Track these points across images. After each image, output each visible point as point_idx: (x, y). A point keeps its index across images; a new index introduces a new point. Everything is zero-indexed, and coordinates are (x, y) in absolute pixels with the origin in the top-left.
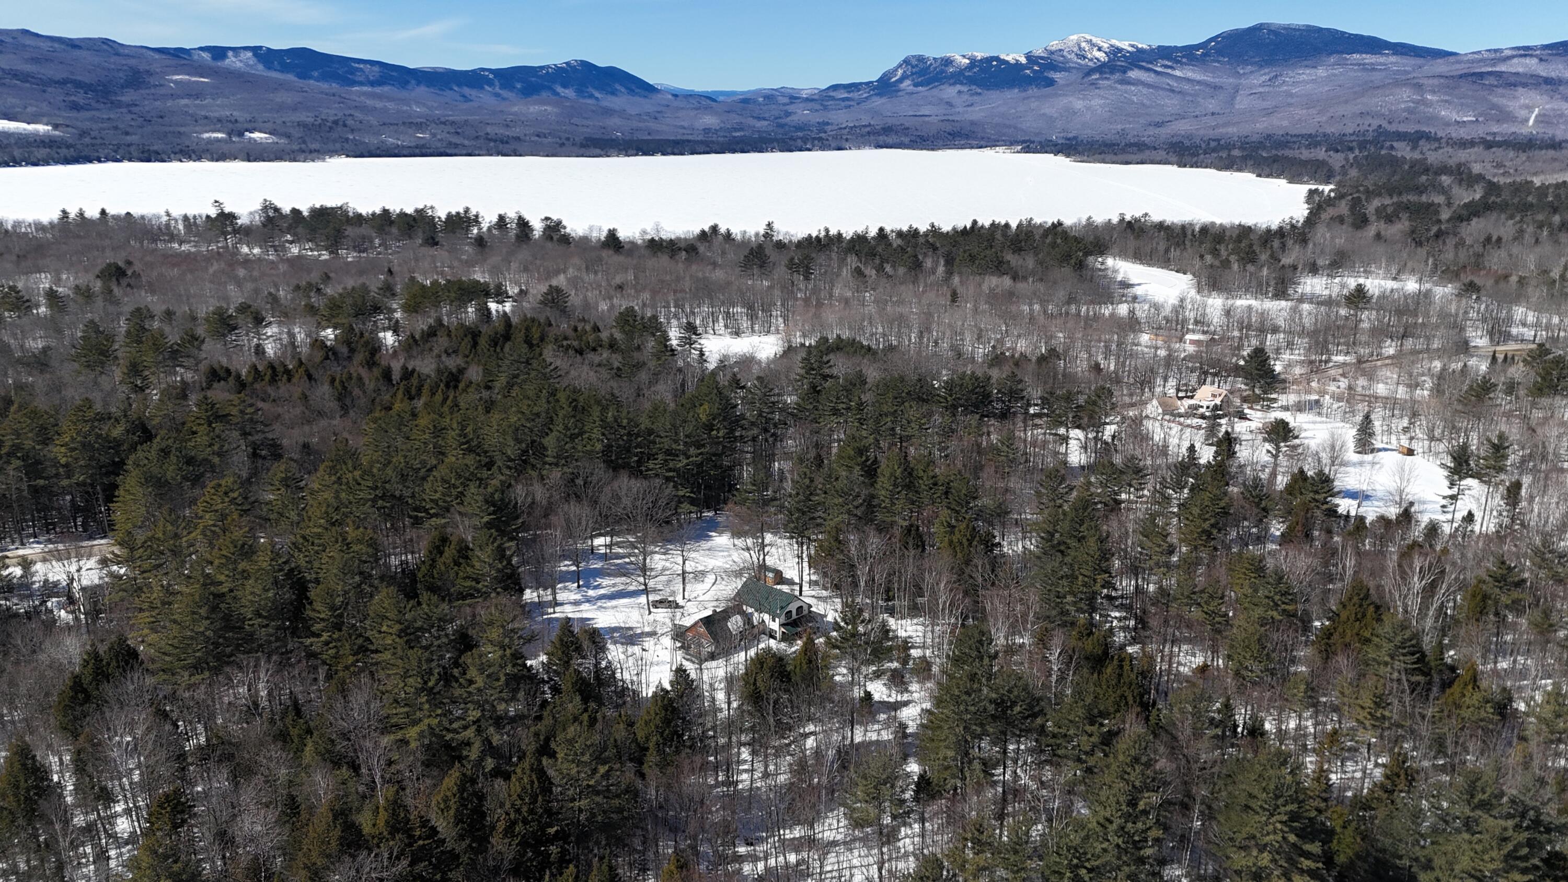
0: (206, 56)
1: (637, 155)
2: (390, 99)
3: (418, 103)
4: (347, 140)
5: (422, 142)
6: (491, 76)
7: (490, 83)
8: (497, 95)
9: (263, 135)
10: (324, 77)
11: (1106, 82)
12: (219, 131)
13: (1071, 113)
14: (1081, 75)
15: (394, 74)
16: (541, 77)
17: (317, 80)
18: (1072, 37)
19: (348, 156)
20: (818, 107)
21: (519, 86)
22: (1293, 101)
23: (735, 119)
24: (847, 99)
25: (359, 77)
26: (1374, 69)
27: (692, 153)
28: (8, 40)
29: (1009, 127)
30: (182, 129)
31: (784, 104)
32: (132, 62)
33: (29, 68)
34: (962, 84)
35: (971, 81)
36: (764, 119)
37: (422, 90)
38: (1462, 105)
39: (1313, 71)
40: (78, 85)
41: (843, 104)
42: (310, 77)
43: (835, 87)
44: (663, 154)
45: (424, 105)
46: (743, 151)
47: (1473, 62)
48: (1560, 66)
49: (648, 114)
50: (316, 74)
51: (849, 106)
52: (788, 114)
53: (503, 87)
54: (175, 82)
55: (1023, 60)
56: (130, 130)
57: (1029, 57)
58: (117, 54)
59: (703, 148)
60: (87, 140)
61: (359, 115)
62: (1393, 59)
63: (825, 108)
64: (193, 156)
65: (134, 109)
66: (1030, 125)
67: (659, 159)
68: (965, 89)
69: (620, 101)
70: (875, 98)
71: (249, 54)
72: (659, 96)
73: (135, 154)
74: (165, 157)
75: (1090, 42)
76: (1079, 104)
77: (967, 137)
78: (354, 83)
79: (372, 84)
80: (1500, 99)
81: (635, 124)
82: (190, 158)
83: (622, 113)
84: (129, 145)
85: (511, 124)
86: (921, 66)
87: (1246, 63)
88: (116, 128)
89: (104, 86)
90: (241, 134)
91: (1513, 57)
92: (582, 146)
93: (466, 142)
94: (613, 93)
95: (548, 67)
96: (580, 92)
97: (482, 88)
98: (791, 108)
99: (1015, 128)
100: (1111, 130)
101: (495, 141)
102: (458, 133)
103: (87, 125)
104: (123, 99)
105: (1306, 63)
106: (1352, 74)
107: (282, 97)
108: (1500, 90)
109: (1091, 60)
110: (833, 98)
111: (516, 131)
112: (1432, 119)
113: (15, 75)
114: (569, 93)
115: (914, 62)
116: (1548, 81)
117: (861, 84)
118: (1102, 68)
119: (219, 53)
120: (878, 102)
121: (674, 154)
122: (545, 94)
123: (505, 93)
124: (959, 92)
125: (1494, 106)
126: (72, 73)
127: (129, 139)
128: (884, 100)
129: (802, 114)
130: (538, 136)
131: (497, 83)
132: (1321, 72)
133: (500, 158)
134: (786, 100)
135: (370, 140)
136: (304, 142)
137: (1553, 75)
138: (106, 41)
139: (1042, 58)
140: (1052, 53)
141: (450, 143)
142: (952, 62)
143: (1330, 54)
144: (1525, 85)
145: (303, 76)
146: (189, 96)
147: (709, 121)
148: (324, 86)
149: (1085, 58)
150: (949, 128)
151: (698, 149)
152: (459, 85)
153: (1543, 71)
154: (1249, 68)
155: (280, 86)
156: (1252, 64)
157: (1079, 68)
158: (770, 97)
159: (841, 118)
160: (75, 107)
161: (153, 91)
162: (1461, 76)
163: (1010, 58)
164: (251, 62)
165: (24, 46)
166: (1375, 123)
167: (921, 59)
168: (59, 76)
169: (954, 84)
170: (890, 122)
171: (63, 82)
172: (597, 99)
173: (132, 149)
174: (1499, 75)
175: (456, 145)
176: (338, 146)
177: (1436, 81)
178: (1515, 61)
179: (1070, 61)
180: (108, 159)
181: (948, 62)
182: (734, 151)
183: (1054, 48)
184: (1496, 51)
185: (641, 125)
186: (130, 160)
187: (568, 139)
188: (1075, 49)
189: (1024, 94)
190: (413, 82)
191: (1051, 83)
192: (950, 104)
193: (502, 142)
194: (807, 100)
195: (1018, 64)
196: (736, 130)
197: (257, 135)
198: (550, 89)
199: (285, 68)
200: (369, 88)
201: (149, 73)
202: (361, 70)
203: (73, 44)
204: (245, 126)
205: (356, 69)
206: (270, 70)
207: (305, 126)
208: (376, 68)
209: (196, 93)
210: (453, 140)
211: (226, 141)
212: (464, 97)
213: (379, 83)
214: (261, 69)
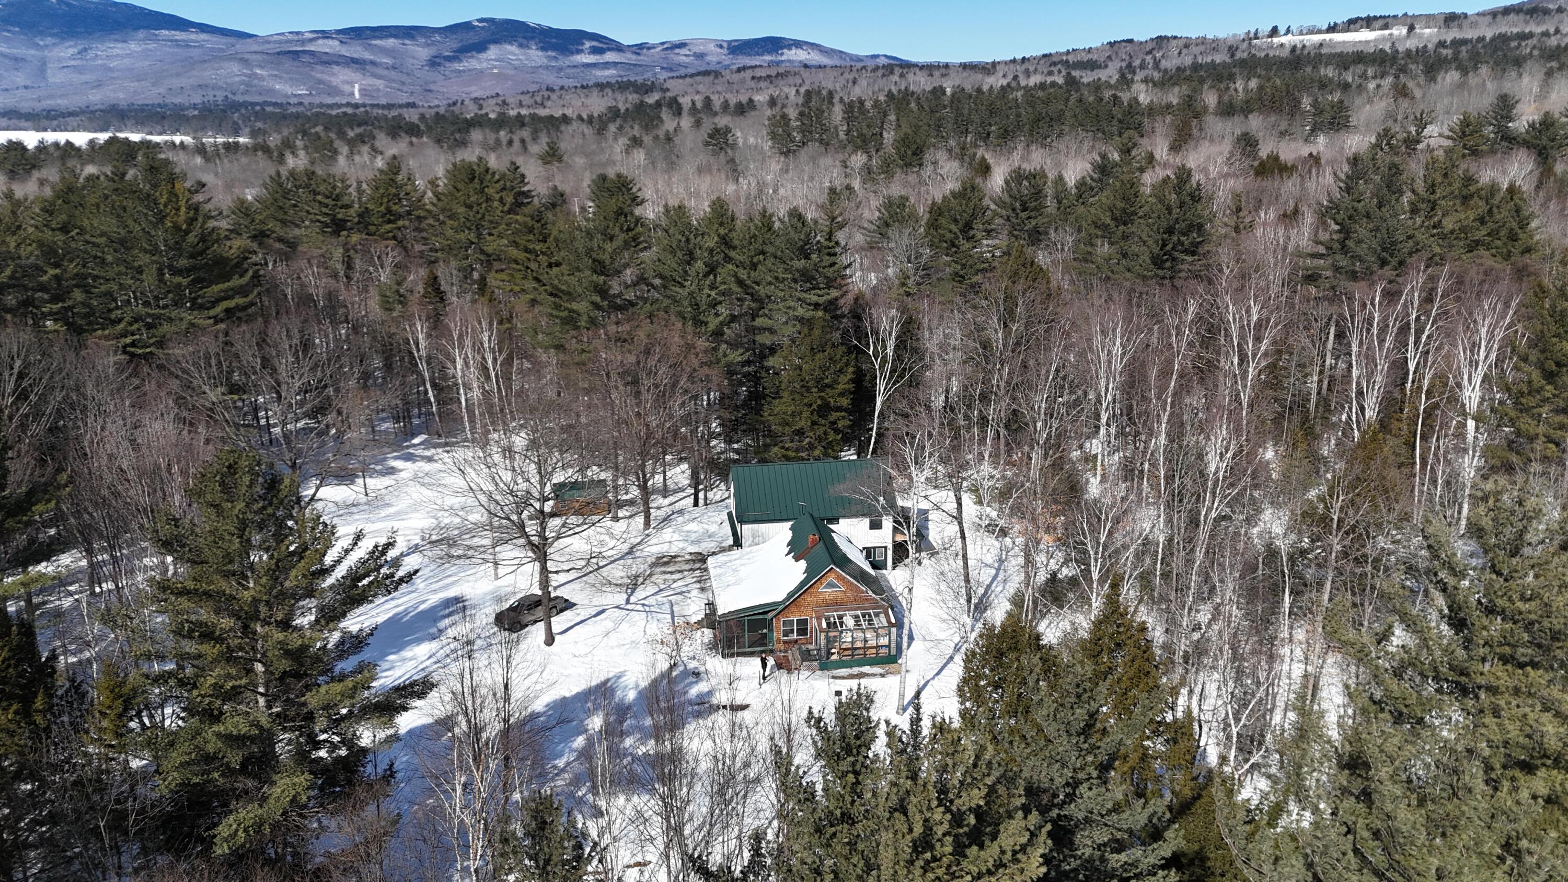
22: (115, 75)
26: (188, 46)
38: (291, 79)
39: (124, 45)
47: (280, 42)
48: (359, 49)
62: (203, 36)
80: (320, 73)
87: (42, 34)
91: (318, 38)
105: (113, 36)
106: (168, 49)
108: (319, 67)
112: (271, 91)
116: (354, 61)
125: (320, 82)
132: (133, 46)
137: (355, 56)
143: (137, 28)
144: (338, 64)
153: (345, 51)
154: (49, 40)
156: (52, 35)
162: (279, 53)
166: (220, 96)
174: (312, 53)
177: (259, 57)
178: (320, 42)
184: (297, 33)
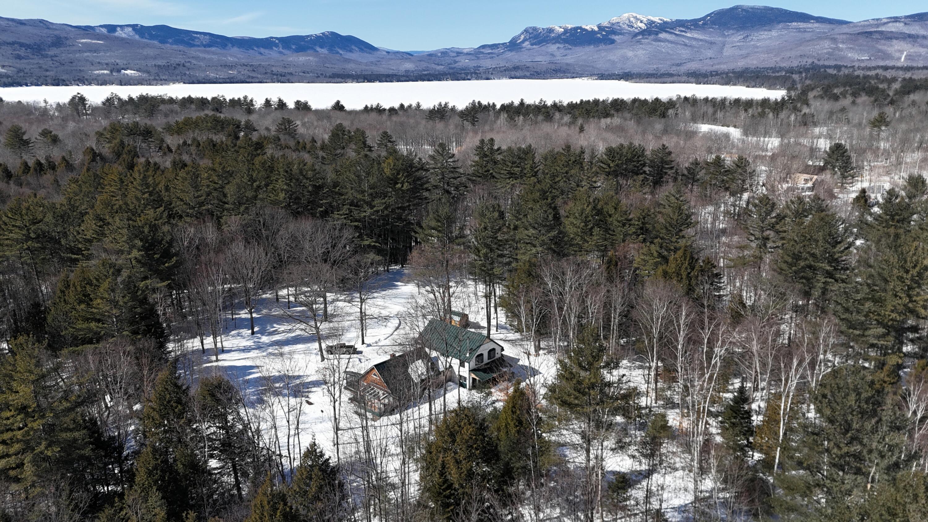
0: (104, 30)
1: (364, 82)
2: (214, 53)
3: (231, 56)
4: (185, 74)
5: (232, 76)
6: (277, 41)
7: (276, 46)
8: (281, 53)
9: (133, 72)
10: (177, 42)
11: (646, 40)
12: (105, 69)
13: (625, 59)
14: (630, 37)
15: (218, 40)
16: (307, 42)
17: (171, 44)
18: (625, 15)
19: (184, 83)
20: (473, 58)
21: (294, 47)
22: (758, 50)
23: (424, 65)
24: (492, 53)
25: (197, 42)
26: (805, 31)
27: (398, 81)
29: (590, 66)
30: (82, 68)
31: (453, 57)
32: (57, 33)
34: (559, 43)
35: (565, 41)
36: (442, 65)
37: (235, 50)
38: (861, 50)
39: (769, 33)
40: (22, 45)
41: (489, 56)
42: (167, 42)
43: (484, 47)
44: (380, 82)
45: (235, 57)
46: (429, 80)
47: (864, 26)
48: (917, 28)
49: (372, 62)
50: (170, 41)
51: (493, 57)
52: (456, 62)
53: (284, 48)
54: (82, 43)
55: (596, 29)
56: (49, 69)
57: (599, 27)
58: (48, 28)
59: (404, 78)
60: (21, 74)
61: (194, 62)
62: (817, 25)
63: (478, 58)
64: (86, 82)
65: (55, 59)
66: (602, 66)
67: (377, 84)
68: (561, 46)
69: (356, 55)
70: (507, 53)
71: (130, 29)
72: (379, 53)
73: (49, 81)
74: (68, 83)
75: (635, 18)
76: (630, 54)
77: (564, 72)
78: (194, 46)
79: (205, 46)
80: (883, 46)
81: (364, 67)
82: (84, 84)
83: (355, 62)
84: (46, 77)
85: (287, 66)
86: (535, 33)
87: (729, 29)
88: (40, 67)
89: (39, 46)
90: (119, 71)
91: (889, 22)
92: (330, 77)
93: (259, 76)
94: (351, 51)
95: (312, 36)
96: (330, 50)
97: (272, 49)
98: (457, 59)
99: (593, 67)
100: (651, 68)
101: (277, 75)
102: (254, 71)
103: (22, 66)
104: (49, 53)
105: (765, 28)
106: (792, 34)
107: (147, 52)
108: (883, 41)
109: (637, 28)
110: (483, 53)
111: (291, 70)
112: (843, 58)
114: (324, 51)
115: (531, 31)
116: (910, 36)
117: (499, 44)
118: (643, 32)
119: (112, 28)
120: (509, 55)
121: (387, 81)
122: (309, 52)
123: (285, 51)
124: (558, 48)
125: (880, 51)
126: (19, 38)
127: (48, 73)
128: (513, 53)
129: (464, 62)
130: (304, 73)
131: (280, 45)
132: (774, 33)
133: (279, 84)
134: (455, 54)
135: (200, 75)
136: (158, 75)
137: (913, 32)
138: (42, 21)
139: (607, 27)
140: (613, 24)
141: (249, 77)
142: (553, 30)
143: (779, 22)
144: (897, 38)
145: (163, 42)
146: (90, 51)
147: (409, 66)
148: (175, 47)
149: (633, 27)
150: (553, 67)
151: (402, 79)
152: (258, 47)
153: (907, 30)
154: (731, 32)
155: (147, 45)
156: (733, 29)
157: (629, 33)
158: (445, 53)
159: (487, 63)
160: (19, 57)
161: (68, 48)
162: (859, 34)
163: (588, 28)
164: (131, 34)
166: (810, 61)
167: (535, 29)
168: (10, 40)
169: (554, 43)
170: (518, 64)
171: (13, 43)
172: (341, 54)
173: (47, 78)
174: (881, 33)
175: (253, 77)
176: (179, 77)
177: (844, 37)
178: (890, 24)
179: (624, 29)
180: (32, 84)
181: (551, 30)
182: (423, 80)
183: (614, 22)
184: (877, 20)
185: (367, 68)
186: (46, 85)
187: (322, 74)
188: (627, 22)
189: (597, 49)
190: (230, 45)
191: (613, 42)
192: (552, 55)
193: (281, 75)
194: (468, 54)
195: (593, 31)
196: (424, 70)
197: (129, 72)
198: (312, 48)
199: (152, 37)
200: (203, 48)
201: (66, 38)
202: (198, 38)
203: (21, 23)
204: (122, 66)
205: (195, 37)
206: (142, 38)
207: (159, 66)
208: (207, 37)
209: (94, 49)
210: (251, 75)
211: (107, 74)
212: (261, 53)
213: (209, 45)
214: (137, 37)
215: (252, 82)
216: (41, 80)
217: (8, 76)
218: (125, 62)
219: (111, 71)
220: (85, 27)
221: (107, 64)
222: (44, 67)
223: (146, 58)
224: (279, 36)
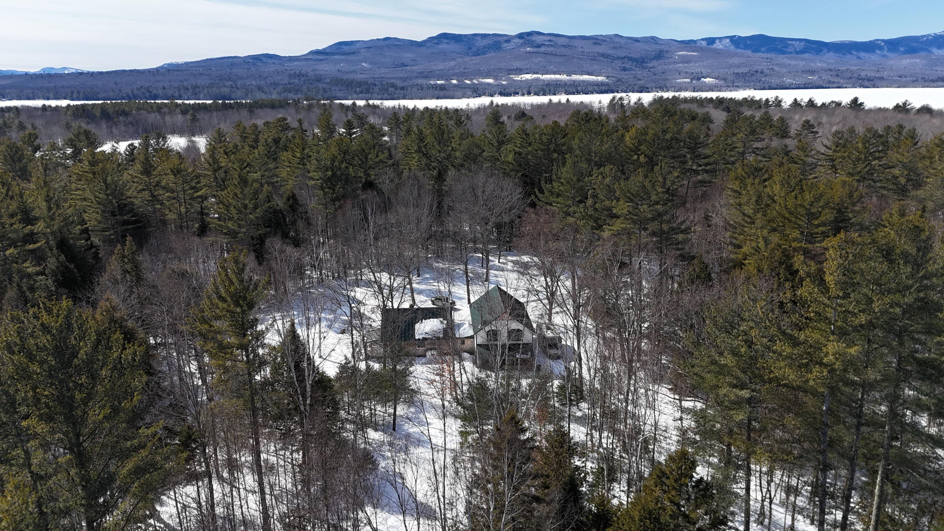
0: (704, 43)
2: (802, 59)
5: (810, 81)
6: (882, 44)
7: (880, 48)
8: (884, 56)
9: (711, 80)
10: (769, 51)
12: (687, 78)
15: (814, 46)
16: (922, 42)
17: (764, 52)
21: (902, 49)
28: (608, 40)
32: (661, 47)
33: (611, 52)
40: (630, 59)
50: (763, 49)
53: (889, 50)
54: (679, 56)
58: (656, 44)
64: (665, 89)
65: (653, 70)
71: (728, 40)
78: (784, 53)
79: (797, 53)
82: (663, 91)
89: (643, 59)
90: (699, 79)
93: (842, 81)
95: (929, 35)
101: (864, 79)
107: (736, 61)
113: (603, 55)
119: (711, 41)
122: (919, 54)
123: (890, 55)
126: (630, 53)
131: (886, 48)
136: (733, 82)
138: (653, 38)
141: (829, 82)
148: (764, 55)
155: (736, 55)
160: (624, 69)
161: (666, 60)
165: (614, 42)
168: (623, 55)
171: (624, 58)
175: (833, 83)
176: (752, 84)
190: (826, 50)
193: (868, 80)
197: (708, 80)
198: (926, 50)
199: (747, 47)
200: (795, 55)
201: (667, 52)
202: (793, 45)
203: (636, 40)
204: (703, 75)
205: (790, 45)
206: (737, 48)
207: (737, 74)
208: (803, 44)
209: (686, 60)
210: (832, 80)
211: (688, 83)
212: (859, 58)
213: (803, 52)
214: (733, 47)
215: (829, 88)
216: (630, 88)
217: (607, 84)
218: (709, 71)
219: (692, 80)
220: (689, 41)
221: (692, 73)
222: (640, 77)
223: (731, 66)
224: (886, 38)
